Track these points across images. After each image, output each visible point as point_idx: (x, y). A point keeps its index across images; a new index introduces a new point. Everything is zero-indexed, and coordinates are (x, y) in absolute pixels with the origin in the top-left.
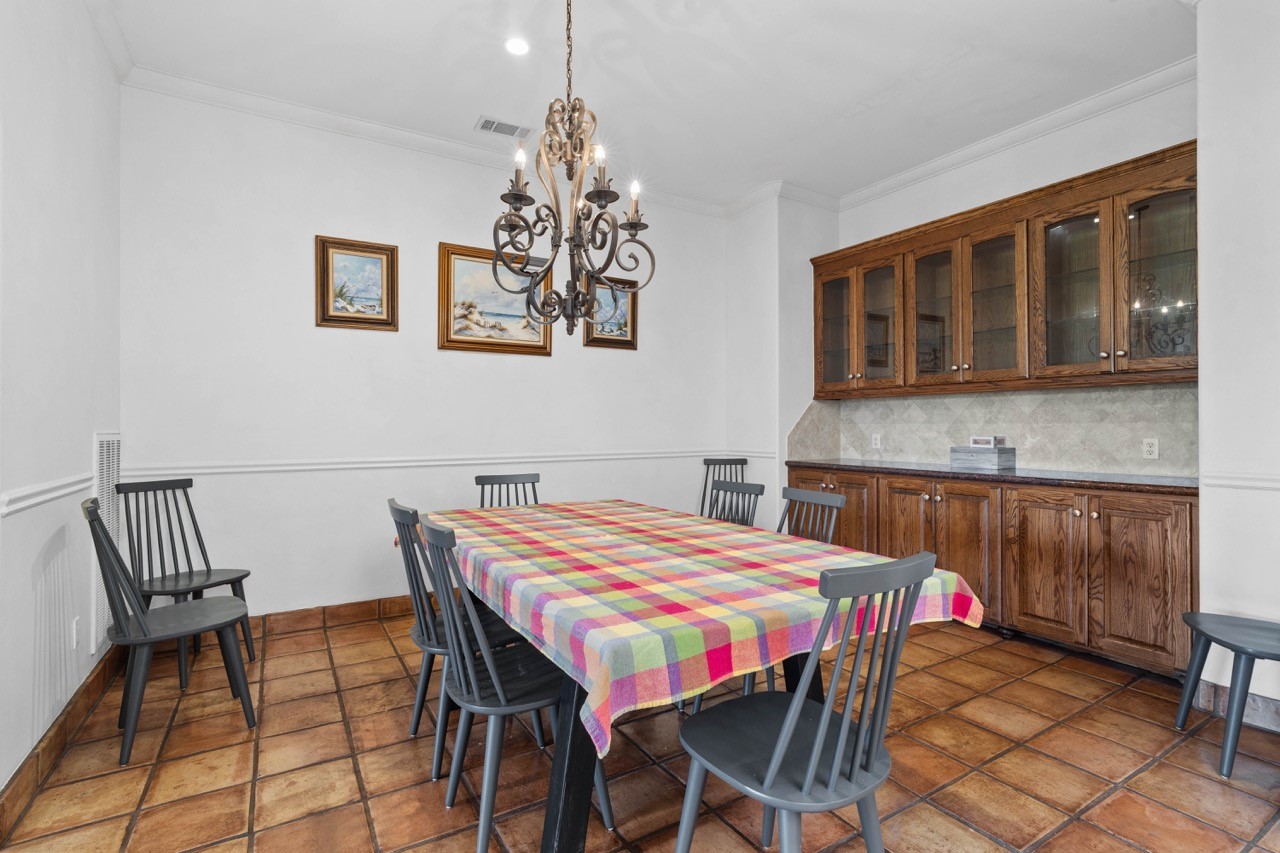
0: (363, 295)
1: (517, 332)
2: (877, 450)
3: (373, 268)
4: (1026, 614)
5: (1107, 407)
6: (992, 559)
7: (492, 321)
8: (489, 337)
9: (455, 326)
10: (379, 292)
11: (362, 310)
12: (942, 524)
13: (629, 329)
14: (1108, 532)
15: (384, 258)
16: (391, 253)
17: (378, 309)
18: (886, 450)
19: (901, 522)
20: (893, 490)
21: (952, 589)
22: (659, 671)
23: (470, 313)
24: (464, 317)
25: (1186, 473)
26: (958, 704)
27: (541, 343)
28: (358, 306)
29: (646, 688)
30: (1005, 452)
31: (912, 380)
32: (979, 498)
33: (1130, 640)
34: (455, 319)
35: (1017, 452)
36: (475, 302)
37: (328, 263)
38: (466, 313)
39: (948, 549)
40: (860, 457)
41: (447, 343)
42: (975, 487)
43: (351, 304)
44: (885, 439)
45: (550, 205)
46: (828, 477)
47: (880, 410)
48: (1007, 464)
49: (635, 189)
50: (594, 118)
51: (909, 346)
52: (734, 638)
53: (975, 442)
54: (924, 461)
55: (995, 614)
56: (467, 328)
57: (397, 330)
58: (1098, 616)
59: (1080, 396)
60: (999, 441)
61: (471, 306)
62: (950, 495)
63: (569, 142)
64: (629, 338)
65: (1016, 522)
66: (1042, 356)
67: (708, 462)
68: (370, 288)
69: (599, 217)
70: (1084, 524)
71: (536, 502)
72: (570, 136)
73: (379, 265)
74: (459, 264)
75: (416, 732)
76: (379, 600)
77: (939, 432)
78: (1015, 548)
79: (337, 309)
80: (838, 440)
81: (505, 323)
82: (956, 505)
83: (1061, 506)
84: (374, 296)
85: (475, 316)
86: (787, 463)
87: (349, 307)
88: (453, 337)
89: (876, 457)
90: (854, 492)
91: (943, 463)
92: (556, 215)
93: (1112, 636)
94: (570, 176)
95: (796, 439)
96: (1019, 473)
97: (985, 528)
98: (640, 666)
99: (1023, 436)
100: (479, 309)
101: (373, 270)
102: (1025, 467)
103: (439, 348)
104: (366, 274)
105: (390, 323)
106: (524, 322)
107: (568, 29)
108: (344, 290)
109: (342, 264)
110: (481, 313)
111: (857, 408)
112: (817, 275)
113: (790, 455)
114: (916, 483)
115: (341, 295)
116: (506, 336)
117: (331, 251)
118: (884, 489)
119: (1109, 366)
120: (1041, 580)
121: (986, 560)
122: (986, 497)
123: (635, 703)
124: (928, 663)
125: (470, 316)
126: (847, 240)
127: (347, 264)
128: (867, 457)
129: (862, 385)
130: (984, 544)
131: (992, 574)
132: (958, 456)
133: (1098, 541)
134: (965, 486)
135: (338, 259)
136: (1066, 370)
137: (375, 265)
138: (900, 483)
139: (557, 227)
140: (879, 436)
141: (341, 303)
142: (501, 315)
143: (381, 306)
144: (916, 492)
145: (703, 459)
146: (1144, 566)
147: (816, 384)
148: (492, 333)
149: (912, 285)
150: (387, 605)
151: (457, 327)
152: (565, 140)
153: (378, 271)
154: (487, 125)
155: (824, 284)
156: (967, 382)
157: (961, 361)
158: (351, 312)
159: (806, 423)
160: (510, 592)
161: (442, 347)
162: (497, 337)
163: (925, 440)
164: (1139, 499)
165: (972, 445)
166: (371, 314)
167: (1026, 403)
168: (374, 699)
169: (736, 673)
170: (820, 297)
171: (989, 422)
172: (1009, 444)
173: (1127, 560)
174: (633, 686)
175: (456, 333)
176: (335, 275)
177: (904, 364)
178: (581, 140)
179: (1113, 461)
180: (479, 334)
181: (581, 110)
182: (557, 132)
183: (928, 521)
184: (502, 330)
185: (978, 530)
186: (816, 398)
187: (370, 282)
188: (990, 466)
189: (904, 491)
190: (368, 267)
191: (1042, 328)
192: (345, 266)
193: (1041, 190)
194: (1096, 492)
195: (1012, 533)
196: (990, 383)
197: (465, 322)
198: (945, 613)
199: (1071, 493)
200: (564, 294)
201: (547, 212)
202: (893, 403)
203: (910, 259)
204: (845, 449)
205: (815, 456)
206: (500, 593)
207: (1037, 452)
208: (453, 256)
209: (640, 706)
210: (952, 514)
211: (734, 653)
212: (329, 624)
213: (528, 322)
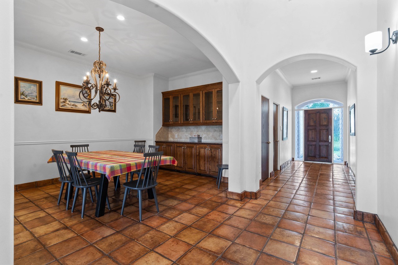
0: (30, 94)
1: (80, 107)
2: (176, 138)
3: (34, 87)
4: (200, 170)
5: (216, 129)
6: (194, 160)
7: (73, 103)
8: (71, 108)
9: (61, 104)
10: (36, 94)
11: (30, 99)
12: (186, 153)
13: (114, 107)
14: (211, 152)
15: (38, 84)
16: (40, 84)
17: (35, 99)
18: (178, 138)
19: (179, 153)
20: (177, 146)
21: (172, 159)
22: (119, 170)
23: (66, 101)
24: (64, 102)
25: (221, 141)
26: (183, 186)
27: (88, 110)
28: (28, 98)
29: (116, 173)
30: (199, 138)
31: (182, 122)
32: (192, 147)
33: (214, 172)
34: (61, 102)
35: (202, 138)
36: (67, 98)
37: (18, 85)
38: (65, 101)
39: (187, 158)
40: (173, 140)
41: (58, 109)
42: (191, 145)
43: (26, 97)
44: (178, 135)
45: (95, 84)
46: (164, 144)
47: (177, 129)
48: (200, 140)
49: (115, 81)
50: (106, 65)
51: (181, 115)
52: (131, 165)
53: (194, 136)
54: (186, 140)
55: (195, 171)
56: (65, 105)
57: (42, 105)
58: (210, 168)
59: (212, 126)
60: (199, 136)
61: (66, 99)
62: (188, 147)
63: (99, 70)
64: (114, 109)
65: (198, 152)
66: (204, 119)
67: (136, 142)
68: (33, 93)
69: (107, 89)
70: (208, 151)
71: (88, 151)
72: (100, 68)
73: (36, 86)
74: (62, 88)
75: (59, 204)
76: (36, 182)
77: (188, 134)
78: (198, 157)
79: (21, 98)
80: (168, 135)
81: (77, 104)
82: (188, 149)
83: (205, 148)
84: (34, 95)
85: (68, 102)
86: (155, 141)
87: (25, 98)
88: (60, 107)
89: (176, 140)
90: (169, 148)
91: (188, 140)
92: (96, 86)
93: (212, 172)
94: (100, 77)
95: (158, 136)
96: (202, 142)
97: (193, 154)
98: (115, 169)
99: (203, 135)
100: (69, 100)
101: (34, 88)
102: (203, 141)
103: (56, 110)
104: (32, 89)
105: (40, 103)
106: (82, 104)
107: (99, 45)
108: (24, 93)
109: (23, 85)
110: (69, 101)
111: (172, 129)
112: (163, 96)
113: (156, 139)
114: (181, 145)
115: (23, 94)
116: (77, 108)
117: (19, 81)
118: (175, 146)
119: (214, 121)
120: (202, 163)
121: (193, 160)
122: (193, 147)
123: (115, 175)
124: (180, 180)
125: (66, 102)
126: (170, 89)
127: (25, 85)
128: (174, 140)
129: (172, 123)
130: (193, 157)
131: (194, 163)
132: (191, 139)
133: (210, 155)
134: (190, 145)
135: (21, 84)
136: (208, 121)
137: (35, 86)
138: (178, 145)
139: (97, 88)
140: (177, 135)
141: (23, 97)
142: (75, 102)
143: (37, 98)
144: (181, 147)
145: (134, 141)
146: (216, 158)
147: (163, 122)
148: (73, 107)
149: (182, 101)
150: (39, 183)
151: (62, 105)
152: (98, 69)
153: (36, 88)
154: (73, 52)
155: (165, 99)
156: (192, 123)
157: (191, 119)
158: (26, 99)
159: (160, 132)
160: (89, 164)
161: (57, 110)
162: (74, 108)
163: (186, 136)
164: (216, 146)
165: (194, 137)
166: (33, 100)
167: (203, 128)
168: (44, 201)
169: (132, 171)
170: (164, 102)
171: (197, 132)
172: (201, 136)
173: (214, 157)
174: (114, 172)
175: (61, 106)
176: (21, 88)
177: (181, 119)
178: (103, 70)
179: (216, 139)
180: (69, 107)
181: (103, 64)
182: (97, 68)
183: (184, 153)
184: (76, 106)
185: (192, 154)
186: (163, 126)
187: (33, 91)
188: (196, 141)
189: (179, 147)
190: (32, 87)
191: (204, 113)
192: (24, 86)
193: (204, 85)
194: (210, 145)
195: (197, 154)
196: (196, 124)
197: (64, 104)
198: (170, 163)
199: (206, 145)
200: (98, 103)
201: (94, 85)
202: (180, 127)
203: (182, 95)
204: (170, 138)
205: (162, 140)
206: (86, 165)
207: (205, 138)
208: (60, 85)
209: (115, 176)
210: (188, 151)
211: (132, 168)
212: (18, 189)
213: (84, 104)
